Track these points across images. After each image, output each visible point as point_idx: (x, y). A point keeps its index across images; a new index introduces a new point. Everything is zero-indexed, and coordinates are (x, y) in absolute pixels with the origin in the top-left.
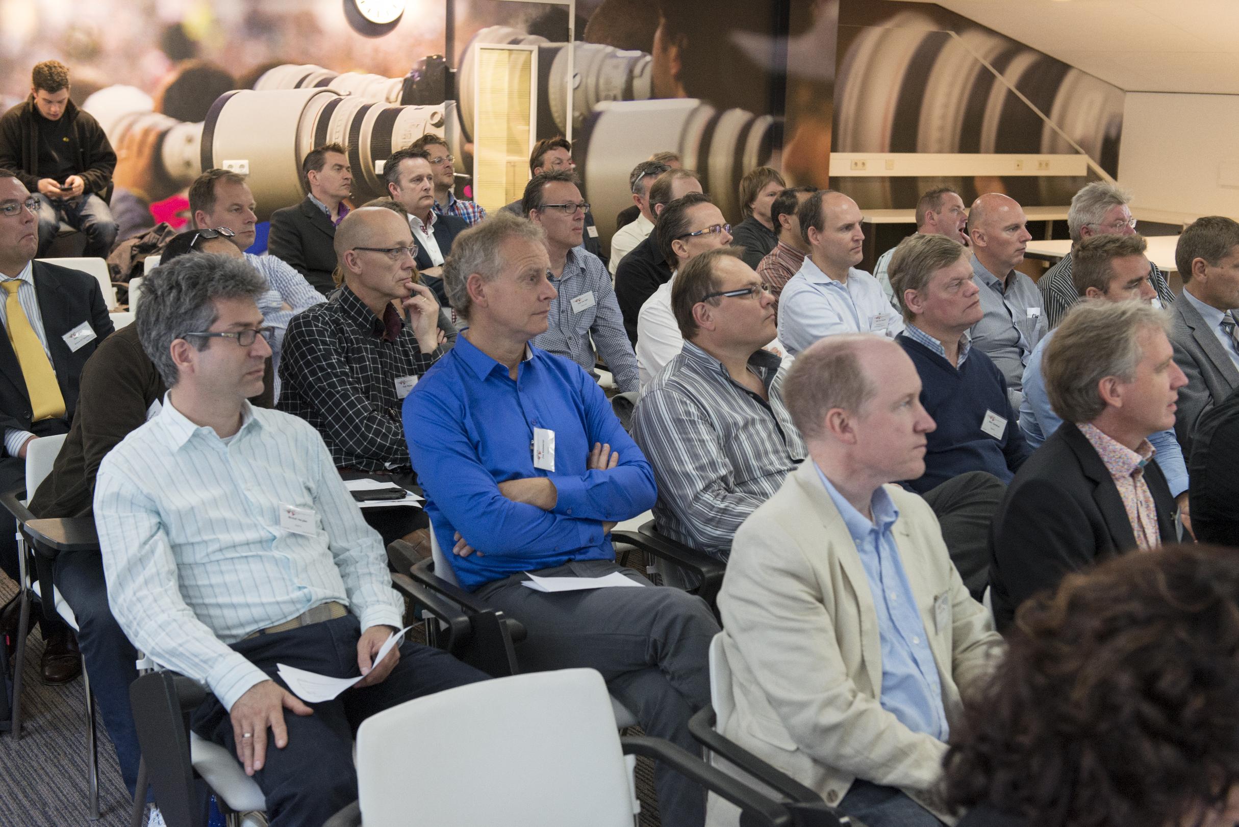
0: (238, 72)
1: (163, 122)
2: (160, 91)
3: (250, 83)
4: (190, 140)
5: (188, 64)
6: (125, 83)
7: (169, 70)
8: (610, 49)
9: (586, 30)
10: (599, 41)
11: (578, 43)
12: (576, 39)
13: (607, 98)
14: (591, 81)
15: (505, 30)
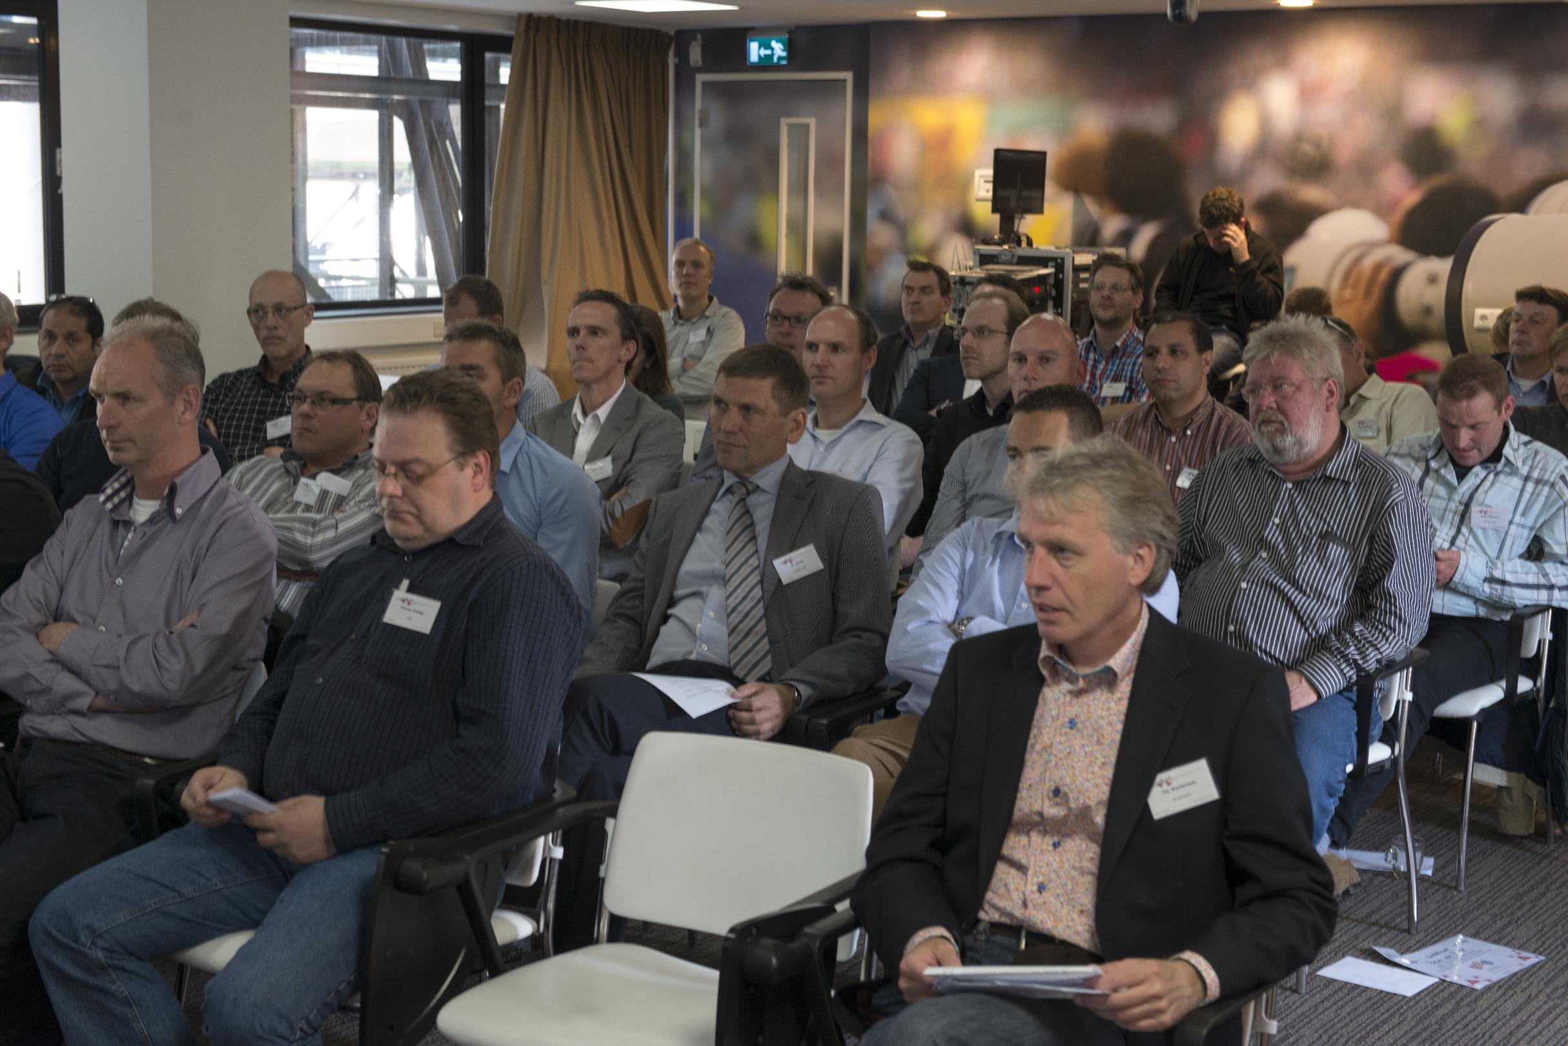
0: (1503, 189)
1: (1399, 255)
2: (1398, 215)
3: (1520, 204)
4: (1432, 280)
5: (1438, 180)
6: (1356, 204)
7: (1413, 188)
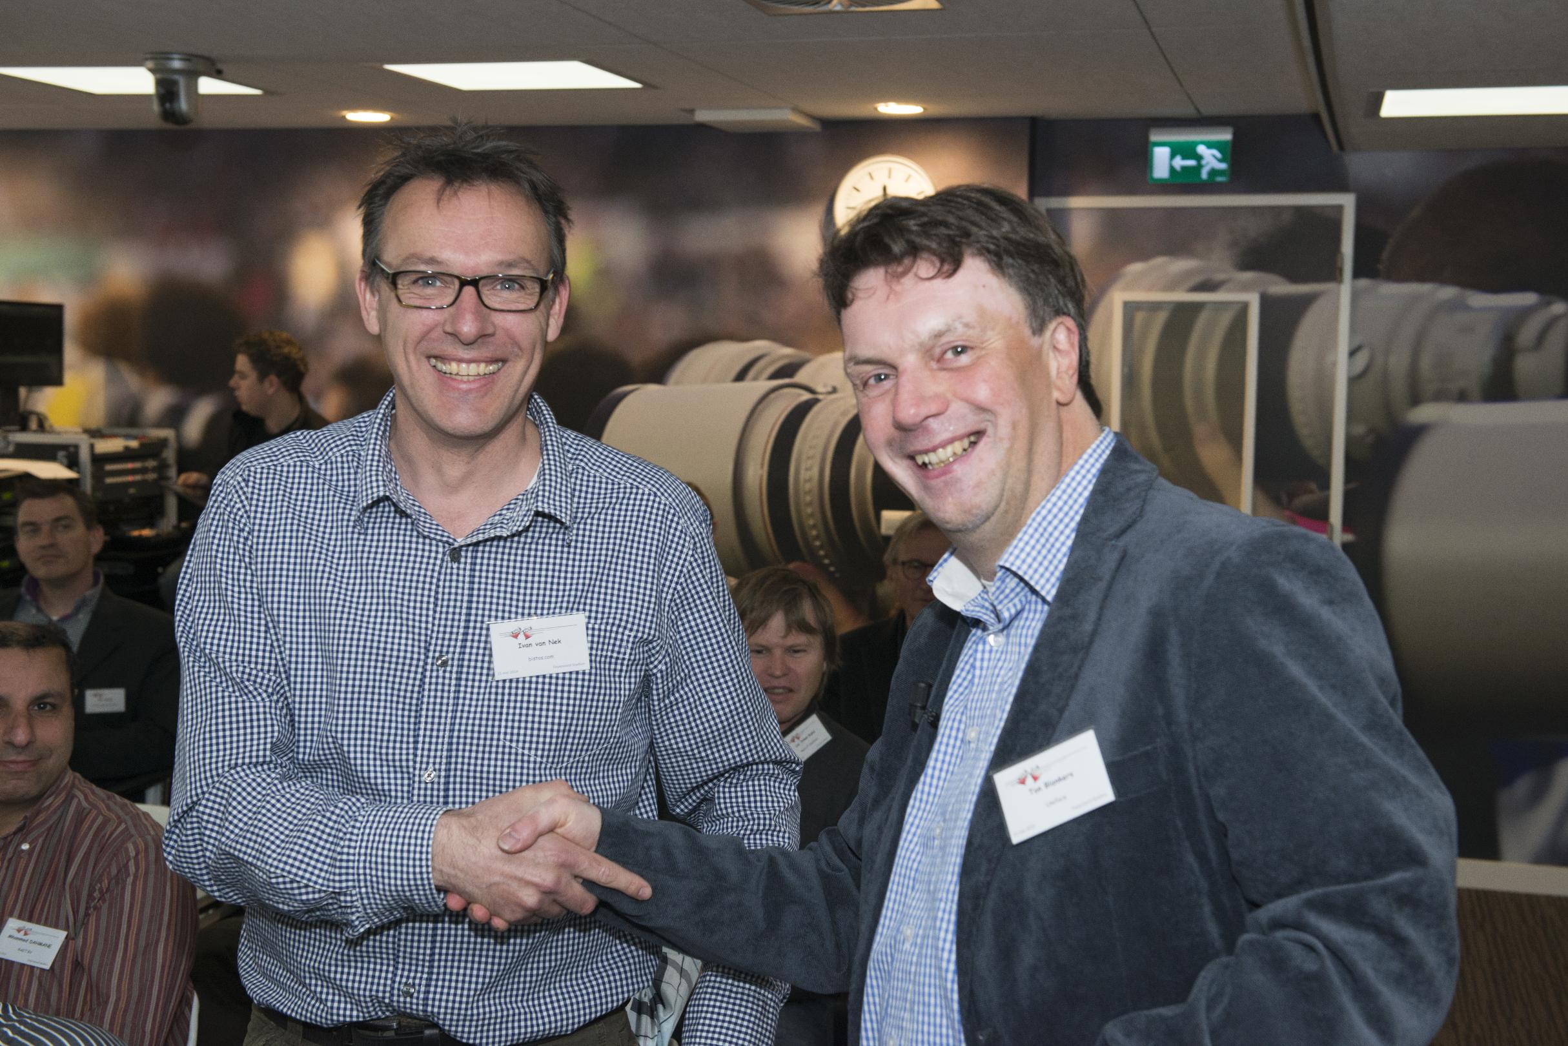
8: (1448, 292)
9: (1385, 255)
10: (1420, 278)
11: (1363, 283)
12: (1357, 274)
13: (1440, 396)
14: (1399, 362)
15: (1180, 265)
